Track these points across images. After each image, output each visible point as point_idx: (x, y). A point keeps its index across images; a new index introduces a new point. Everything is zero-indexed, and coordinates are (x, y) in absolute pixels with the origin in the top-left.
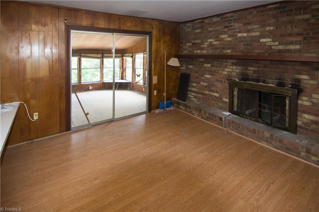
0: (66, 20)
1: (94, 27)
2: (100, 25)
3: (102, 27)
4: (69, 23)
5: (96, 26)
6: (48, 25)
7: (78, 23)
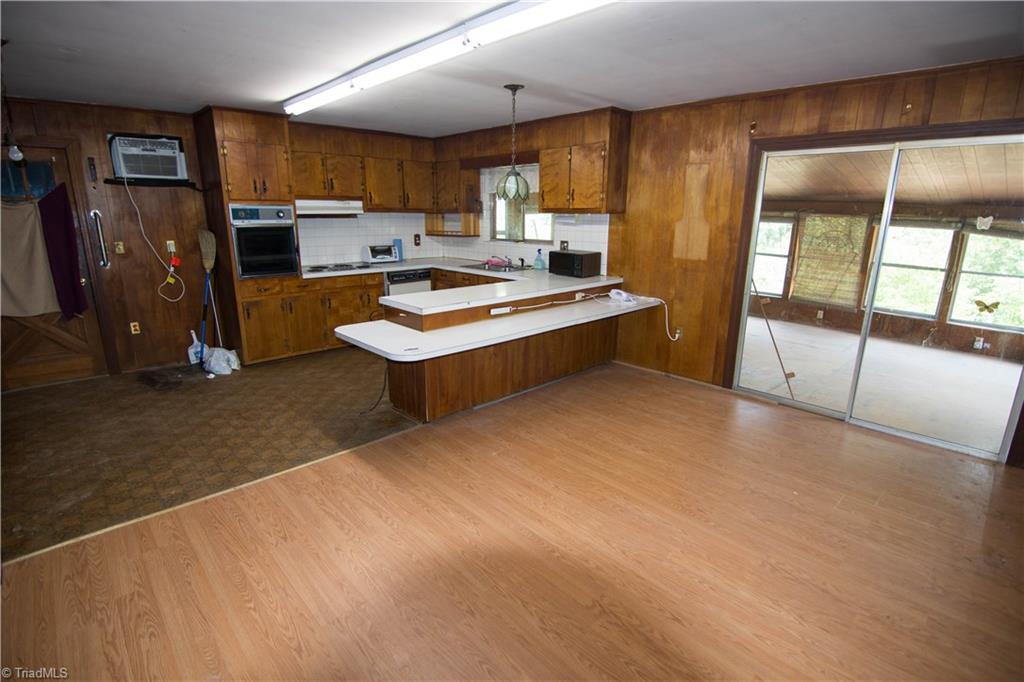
0: (753, 127)
1: (826, 134)
2: (849, 123)
3: (853, 129)
4: (759, 135)
5: (832, 129)
6: (717, 147)
7: (784, 129)
